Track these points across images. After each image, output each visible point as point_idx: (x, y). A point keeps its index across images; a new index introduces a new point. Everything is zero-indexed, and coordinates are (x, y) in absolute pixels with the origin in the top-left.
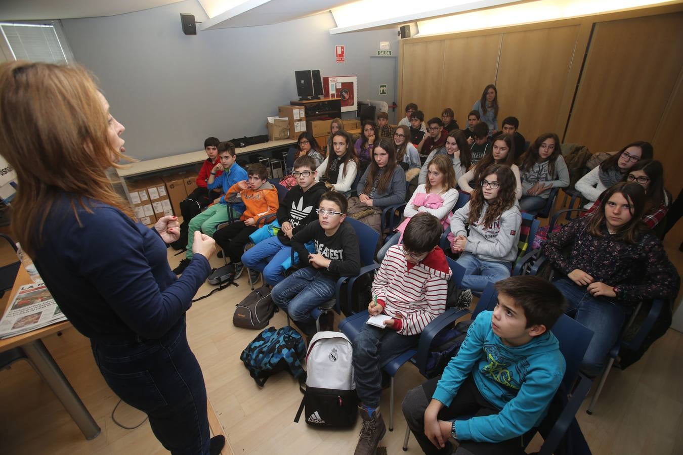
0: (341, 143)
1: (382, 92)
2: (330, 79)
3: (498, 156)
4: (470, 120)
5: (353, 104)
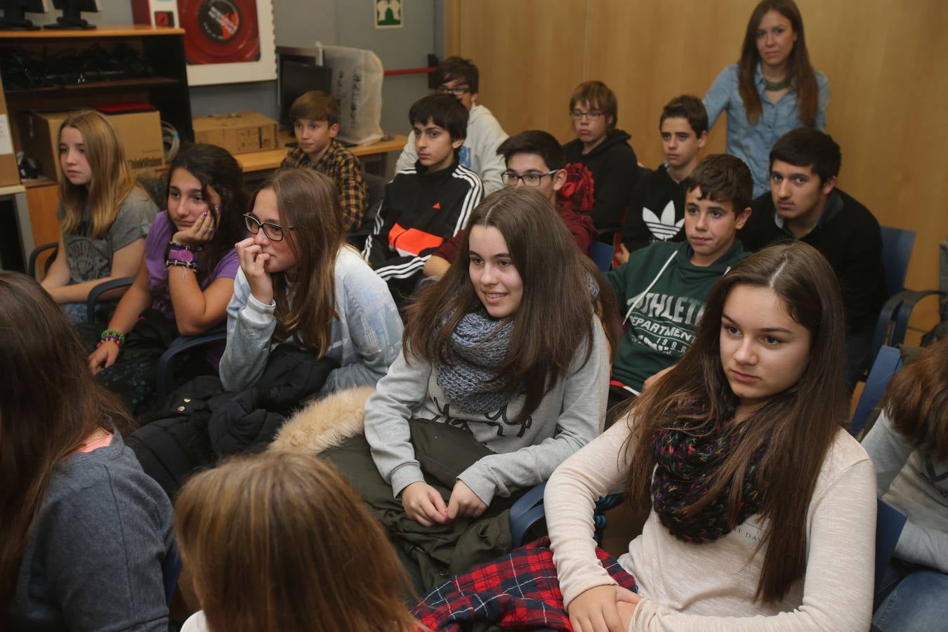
1: (382, 17)
5: (257, 57)
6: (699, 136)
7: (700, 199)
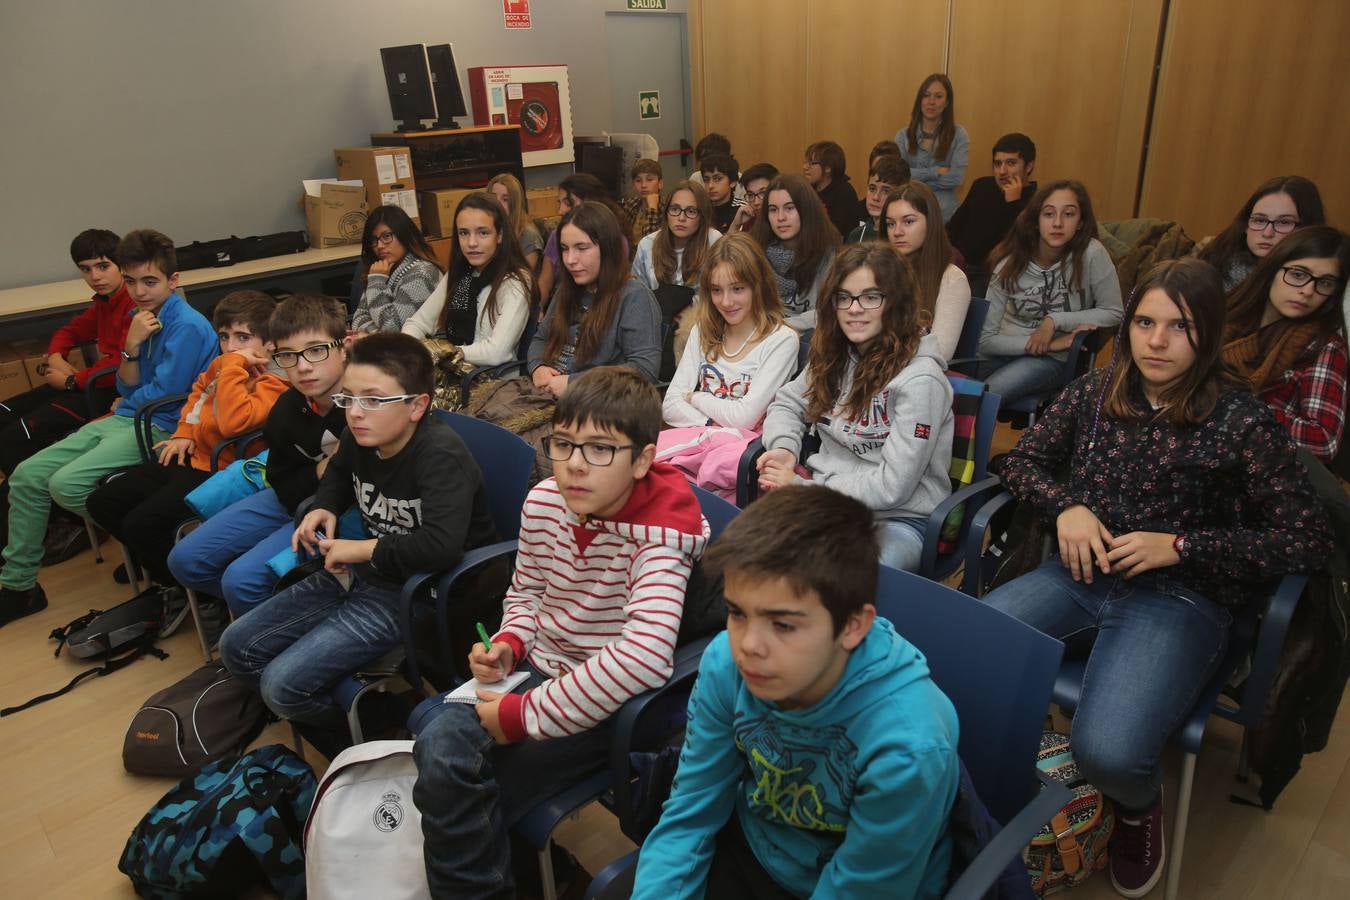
0: (481, 232)
2: (488, 73)
7: (877, 182)
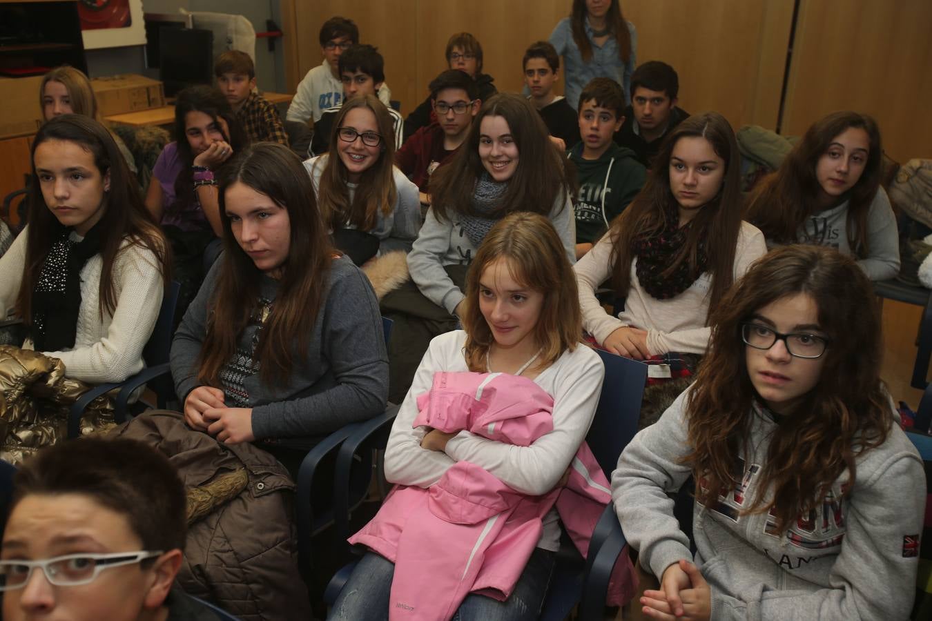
0: (74, 174)
3: (692, 196)
4: (531, 72)
5: (128, 23)
6: (554, 72)
7: (594, 107)
